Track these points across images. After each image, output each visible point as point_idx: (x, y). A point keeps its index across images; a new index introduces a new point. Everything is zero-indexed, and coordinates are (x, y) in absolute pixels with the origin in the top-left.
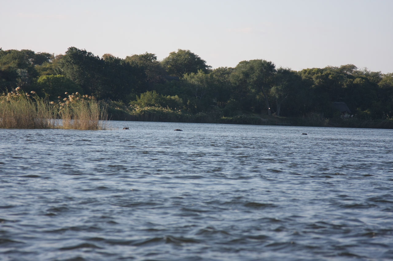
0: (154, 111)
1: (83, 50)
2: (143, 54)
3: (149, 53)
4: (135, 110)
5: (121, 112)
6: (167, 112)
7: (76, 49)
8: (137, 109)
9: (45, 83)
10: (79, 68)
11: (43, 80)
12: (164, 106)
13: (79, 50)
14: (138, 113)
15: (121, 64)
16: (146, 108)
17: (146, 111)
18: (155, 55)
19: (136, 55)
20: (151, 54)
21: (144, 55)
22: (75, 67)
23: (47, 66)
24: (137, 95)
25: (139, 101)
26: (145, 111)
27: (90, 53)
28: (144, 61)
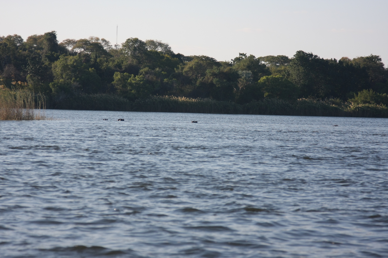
0: (368, 107)
1: (310, 53)
2: (368, 56)
3: (374, 55)
4: (350, 107)
5: (335, 108)
6: (381, 108)
7: (303, 52)
8: (351, 106)
9: (265, 82)
10: (304, 70)
11: (263, 80)
12: (378, 103)
13: (306, 53)
14: (352, 110)
15: (345, 65)
16: (360, 105)
17: (360, 108)
18: (380, 57)
19: (362, 57)
20: (375, 56)
21: (370, 57)
22: (301, 69)
23: (282, 68)
24: (354, 93)
25: (356, 98)
26: (358, 108)
27: (316, 56)
28: (368, 62)
